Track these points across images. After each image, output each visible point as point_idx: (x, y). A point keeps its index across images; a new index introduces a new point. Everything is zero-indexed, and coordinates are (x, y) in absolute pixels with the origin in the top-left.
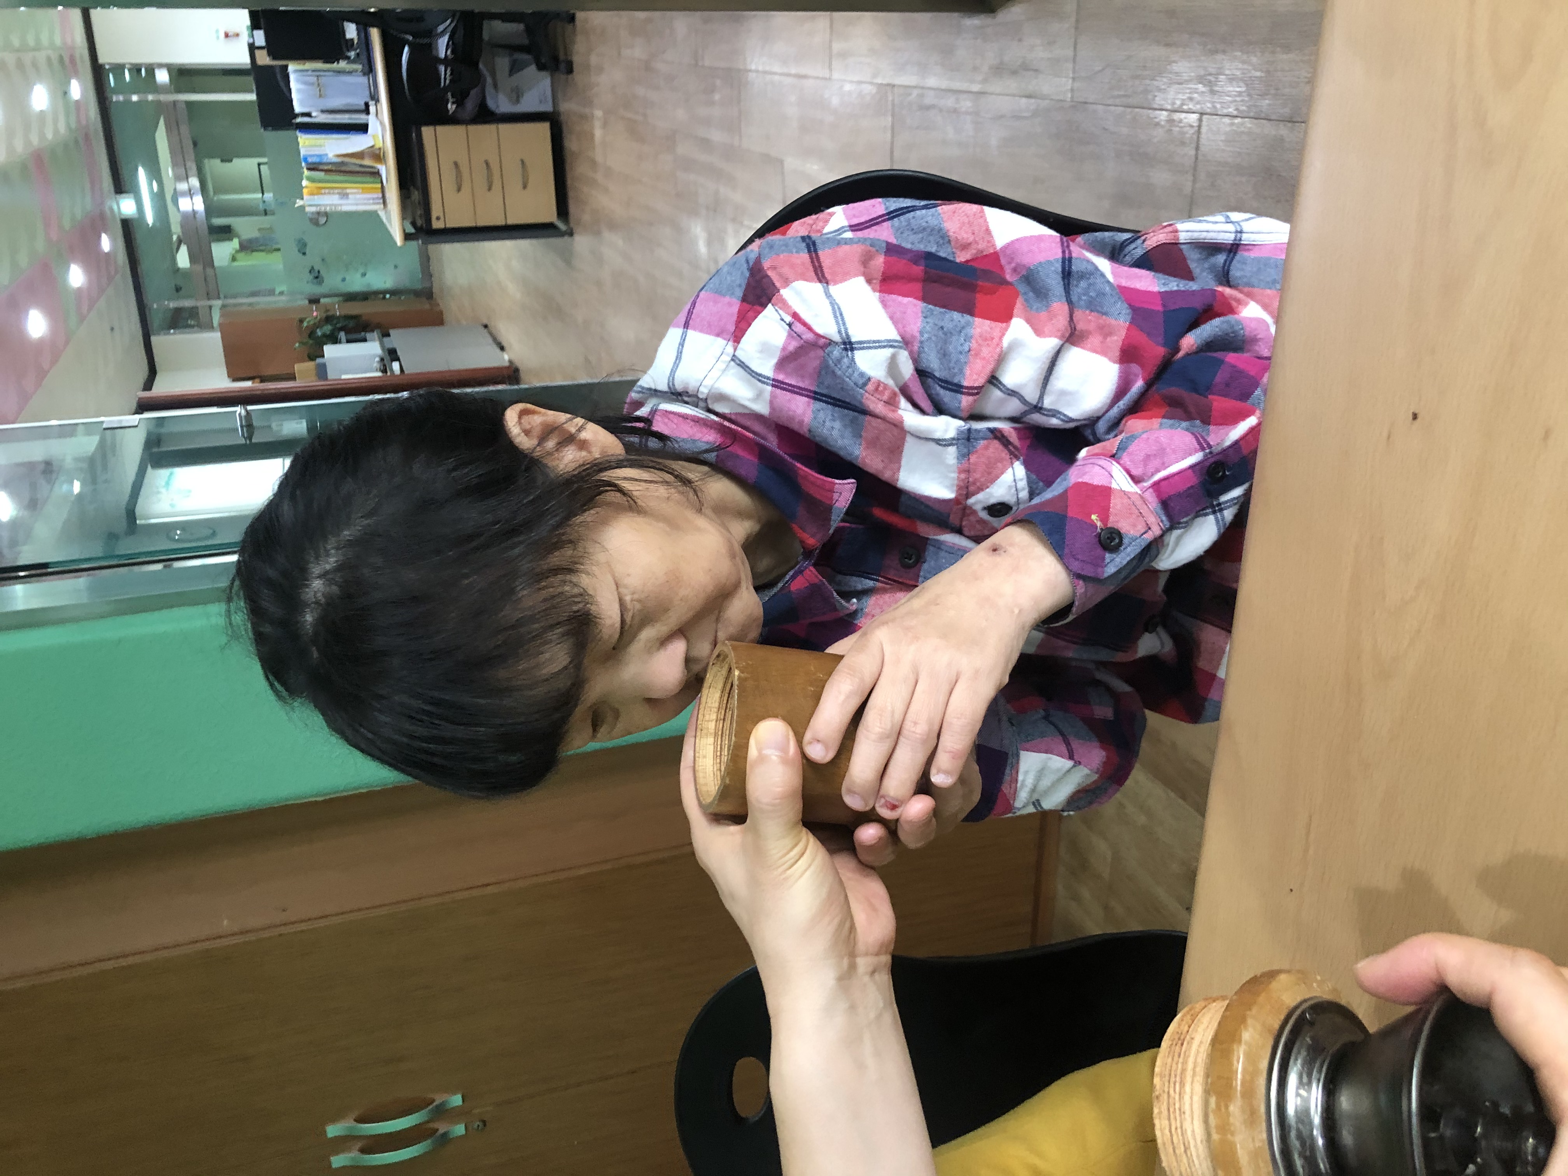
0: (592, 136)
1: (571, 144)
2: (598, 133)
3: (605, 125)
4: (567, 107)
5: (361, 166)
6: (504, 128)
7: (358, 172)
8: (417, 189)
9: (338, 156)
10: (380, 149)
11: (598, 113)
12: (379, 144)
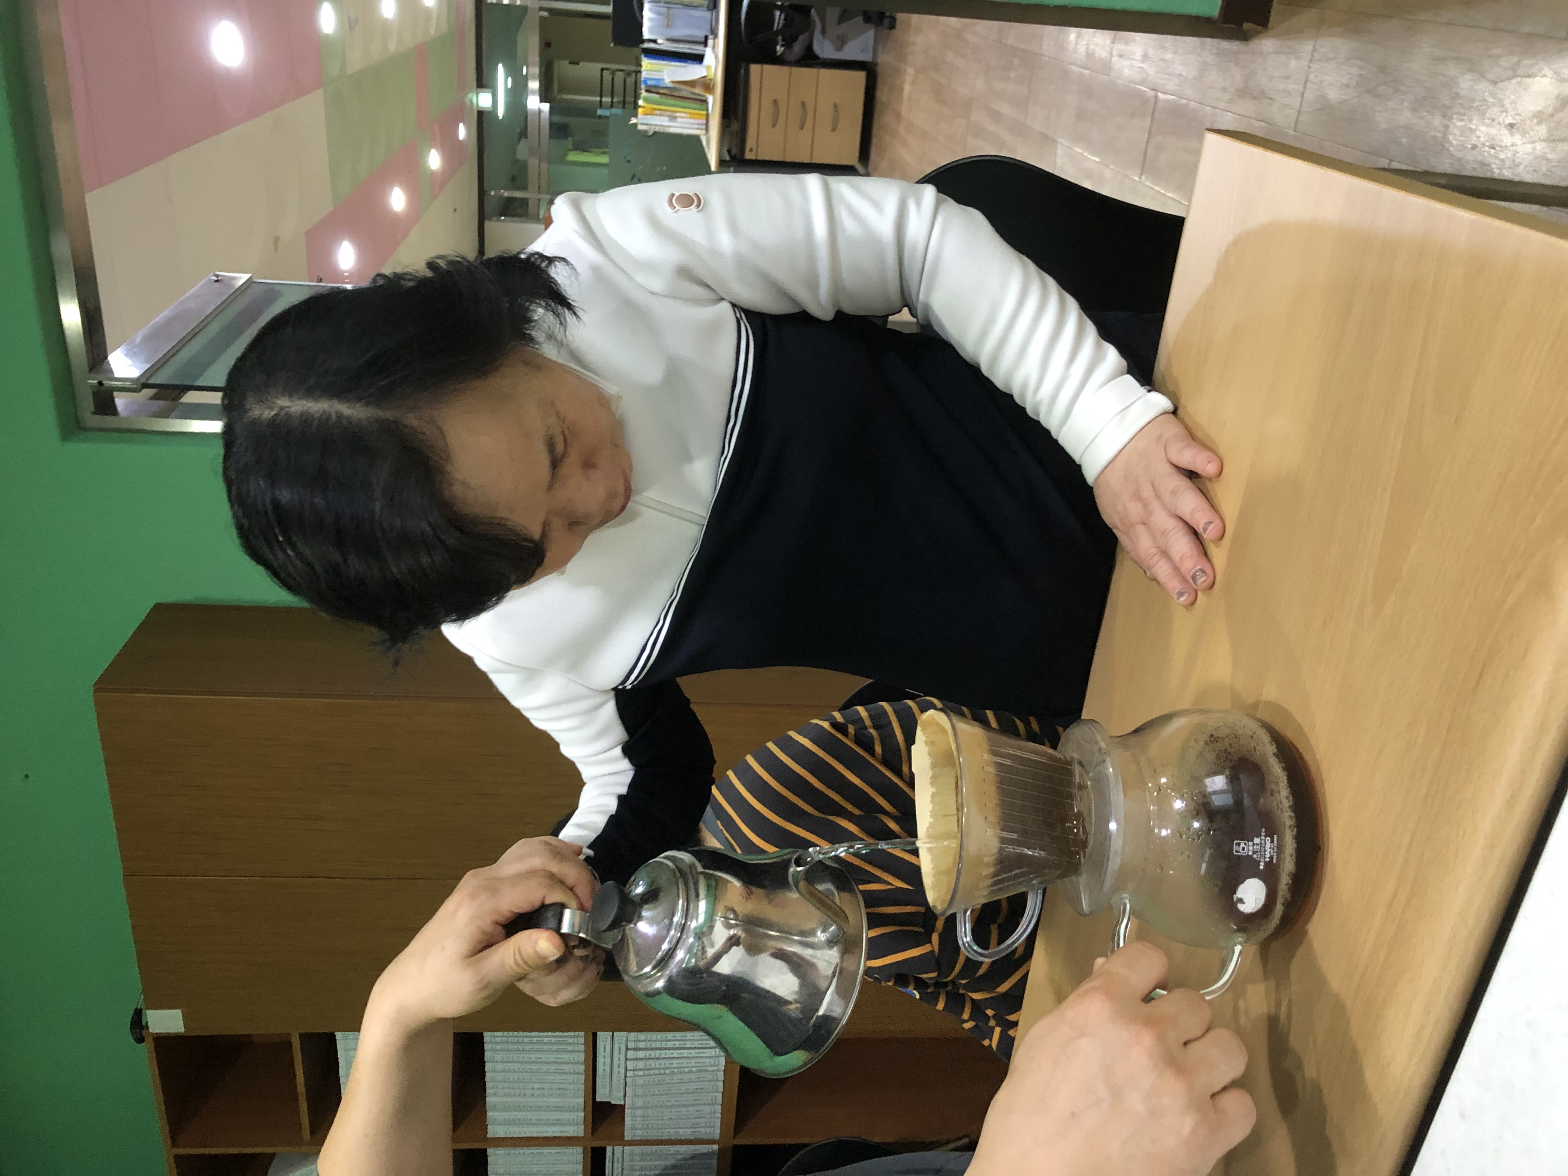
0: (902, 90)
1: (882, 95)
2: (907, 88)
3: (913, 83)
4: (885, 59)
5: (692, 93)
6: (825, 73)
7: (689, 99)
8: (737, 120)
9: (674, 82)
10: (711, 80)
11: (910, 71)
12: (711, 76)
